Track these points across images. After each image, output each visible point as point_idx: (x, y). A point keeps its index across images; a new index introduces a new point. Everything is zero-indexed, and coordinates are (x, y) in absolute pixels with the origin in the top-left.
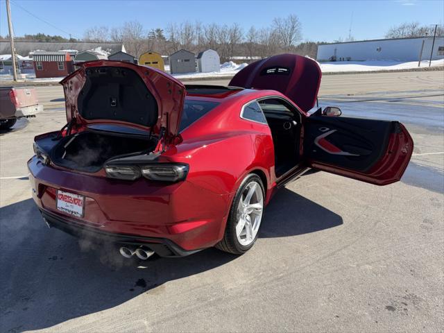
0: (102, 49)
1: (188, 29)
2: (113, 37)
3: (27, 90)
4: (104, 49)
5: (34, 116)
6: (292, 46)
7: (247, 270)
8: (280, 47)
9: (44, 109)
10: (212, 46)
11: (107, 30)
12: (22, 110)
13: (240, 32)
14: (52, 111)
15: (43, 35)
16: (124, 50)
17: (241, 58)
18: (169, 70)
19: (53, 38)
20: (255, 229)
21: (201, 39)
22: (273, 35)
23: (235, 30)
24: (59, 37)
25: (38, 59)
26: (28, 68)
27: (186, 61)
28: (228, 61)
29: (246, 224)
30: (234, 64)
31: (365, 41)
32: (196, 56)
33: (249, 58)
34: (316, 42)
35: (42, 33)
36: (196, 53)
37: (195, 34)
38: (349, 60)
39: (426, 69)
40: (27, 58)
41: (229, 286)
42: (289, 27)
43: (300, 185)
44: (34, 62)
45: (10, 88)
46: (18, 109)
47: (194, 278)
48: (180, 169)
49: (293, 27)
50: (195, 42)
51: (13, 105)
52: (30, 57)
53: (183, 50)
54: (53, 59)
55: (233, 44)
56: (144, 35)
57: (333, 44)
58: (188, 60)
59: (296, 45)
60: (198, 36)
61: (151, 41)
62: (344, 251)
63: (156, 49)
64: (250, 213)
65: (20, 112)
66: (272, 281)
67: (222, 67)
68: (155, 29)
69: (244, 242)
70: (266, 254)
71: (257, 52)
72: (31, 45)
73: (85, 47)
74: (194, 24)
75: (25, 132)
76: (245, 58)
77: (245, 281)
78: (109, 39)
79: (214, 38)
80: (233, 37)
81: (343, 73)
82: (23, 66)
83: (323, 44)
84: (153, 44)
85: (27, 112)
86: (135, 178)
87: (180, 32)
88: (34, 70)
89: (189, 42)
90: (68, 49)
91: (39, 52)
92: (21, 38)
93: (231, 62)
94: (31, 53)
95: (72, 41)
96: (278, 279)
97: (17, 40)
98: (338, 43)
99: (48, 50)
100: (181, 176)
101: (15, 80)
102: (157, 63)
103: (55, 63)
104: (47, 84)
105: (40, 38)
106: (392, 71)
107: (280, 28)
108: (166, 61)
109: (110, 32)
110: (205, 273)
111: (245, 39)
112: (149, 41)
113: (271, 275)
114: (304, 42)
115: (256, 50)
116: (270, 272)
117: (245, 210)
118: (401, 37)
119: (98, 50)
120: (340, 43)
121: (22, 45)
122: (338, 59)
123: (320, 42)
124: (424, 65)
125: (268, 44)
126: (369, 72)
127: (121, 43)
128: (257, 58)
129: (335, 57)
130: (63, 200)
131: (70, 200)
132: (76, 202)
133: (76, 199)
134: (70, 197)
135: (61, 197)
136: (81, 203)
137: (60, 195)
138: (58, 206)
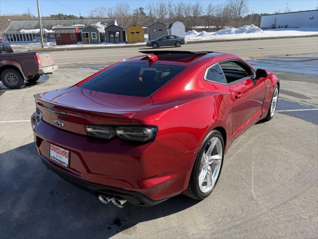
0: (101, 23)
1: (162, 7)
2: (109, 14)
3: (46, 54)
4: (102, 23)
5: (52, 73)
6: (241, 18)
7: (207, 215)
8: (231, 18)
9: (59, 68)
10: (179, 19)
11: (105, 10)
12: (43, 69)
13: (200, 8)
14: (66, 69)
15: (62, 15)
16: (116, 24)
17: (201, 27)
18: (148, 37)
19: (69, 17)
20: (214, 177)
21: (171, 14)
22: (226, 9)
23: (197, 7)
24: (73, 16)
25: (58, 32)
26: (52, 38)
27: (160, 30)
28: (191, 30)
29: (207, 173)
30: (195, 32)
31: (300, 12)
32: (168, 27)
33: (207, 27)
34: (260, 14)
35: (61, 13)
36: (168, 24)
37: (167, 10)
38: (286, 27)
40: (51, 31)
41: (192, 231)
42: (238, 3)
43: (252, 133)
44: (55, 34)
45: (34, 54)
46: (40, 69)
47: (161, 221)
48: (149, 131)
49: (242, 3)
50: (167, 16)
51: (36, 65)
52: (53, 30)
53: (158, 22)
54: (68, 32)
55: (195, 17)
56: (131, 12)
57: (272, 15)
58: (161, 30)
59: (243, 17)
60: (169, 11)
61: (136, 16)
62: (295, 201)
63: (139, 23)
64: (210, 163)
65: (42, 70)
66: (230, 228)
67: (186, 34)
68: (138, 8)
69: (205, 190)
70: (224, 200)
71: (213, 23)
72: (53, 22)
73: (89, 22)
74: (166, 3)
75: (46, 85)
76: (204, 27)
77: (205, 227)
78: (106, 16)
79: (181, 13)
80: (196, 12)
81: (282, 38)
82: (48, 37)
83: (265, 15)
84: (137, 19)
85: (46, 70)
86: (111, 137)
87: (156, 10)
88: (55, 40)
89: (163, 17)
90: (78, 24)
91: (59, 26)
92: (47, 17)
93: (194, 30)
94: (54, 28)
95: (81, 18)
96: (235, 227)
97: (44, 19)
98: (277, 14)
99: (65, 25)
100: (150, 137)
101: (42, 47)
102: (139, 32)
103: (69, 34)
104: (63, 50)
105: (60, 17)
107: (232, 3)
108: (145, 31)
109: (107, 11)
110: (171, 216)
111: (204, 12)
112: (134, 17)
113: (229, 222)
114: (250, 13)
115: (212, 21)
116: (228, 219)
117: (207, 161)
119: (98, 24)
120: (279, 14)
121: (48, 22)
122: (277, 26)
123: (263, 13)
125: (222, 16)
126: (303, 37)
127: (115, 18)
128: (213, 27)
129: (275, 25)
130: (54, 151)
131: (59, 151)
132: (64, 154)
133: (64, 151)
134: (60, 149)
135: (53, 148)
136: (67, 156)
137: (52, 146)
138: (50, 156)
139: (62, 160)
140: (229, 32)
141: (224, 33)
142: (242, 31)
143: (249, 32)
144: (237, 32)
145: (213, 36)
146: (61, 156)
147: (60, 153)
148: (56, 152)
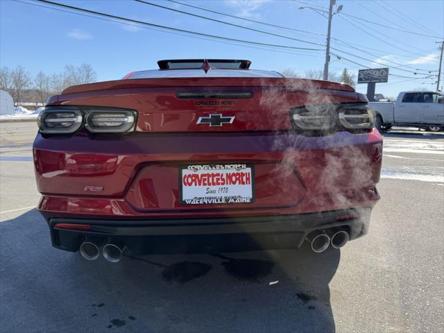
13: (26, 76)
22: (67, 81)
23: (20, 74)
130: (200, 184)
131: (218, 179)
132: (234, 179)
133: (234, 174)
134: (218, 175)
135: (193, 181)
136: (248, 179)
137: (190, 176)
138: (184, 199)
139: (229, 194)
146: (225, 186)
147: (220, 181)
148: (205, 184)
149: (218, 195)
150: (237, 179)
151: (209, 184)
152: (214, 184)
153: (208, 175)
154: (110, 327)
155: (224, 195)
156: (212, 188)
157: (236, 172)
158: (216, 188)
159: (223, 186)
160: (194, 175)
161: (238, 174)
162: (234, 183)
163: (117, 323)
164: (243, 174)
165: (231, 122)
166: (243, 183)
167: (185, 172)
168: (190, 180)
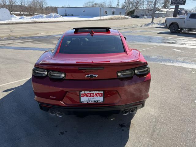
22: (33, 2)
38: (72, 15)
39: (103, 20)
55: (11, 5)
71: (26, 10)
80: (11, 1)
106: (92, 20)
111: (18, 3)
118: (89, 6)
122: (68, 15)
124: (102, 18)
125: (31, 6)
128: (27, 13)
129: (66, 14)
130: (86, 96)
131: (92, 95)
132: (97, 95)
133: (97, 93)
134: (92, 94)
135: (84, 95)
136: (102, 95)
137: (83, 94)
138: (81, 101)
139: (96, 100)
140: (42, 17)
141: (38, 17)
142: (50, 17)
143: (55, 17)
144: (47, 17)
145: (32, 19)
146: (95, 97)
147: (93, 96)
148: (88, 97)
149: (92, 100)
150: (98, 95)
151: (89, 97)
152: (91, 96)
153: (89, 94)
154: (60, 134)
155: (94, 100)
156: (90, 98)
157: (98, 93)
158: (92, 98)
159: (94, 97)
160: (84, 94)
161: (99, 93)
162: (97, 96)
163: (62, 133)
164: (100, 93)
165: (97, 77)
166: (100, 96)
167: (82, 93)
168: (83, 95)
